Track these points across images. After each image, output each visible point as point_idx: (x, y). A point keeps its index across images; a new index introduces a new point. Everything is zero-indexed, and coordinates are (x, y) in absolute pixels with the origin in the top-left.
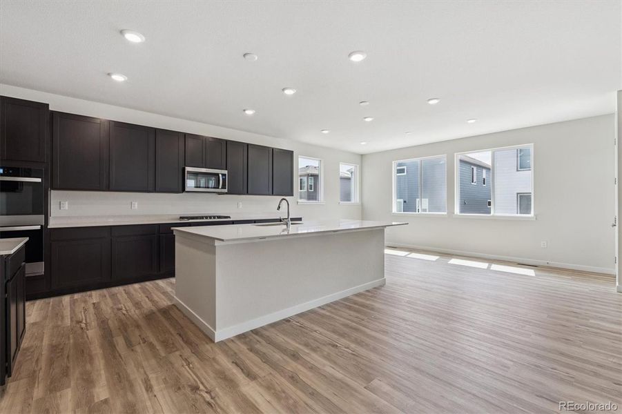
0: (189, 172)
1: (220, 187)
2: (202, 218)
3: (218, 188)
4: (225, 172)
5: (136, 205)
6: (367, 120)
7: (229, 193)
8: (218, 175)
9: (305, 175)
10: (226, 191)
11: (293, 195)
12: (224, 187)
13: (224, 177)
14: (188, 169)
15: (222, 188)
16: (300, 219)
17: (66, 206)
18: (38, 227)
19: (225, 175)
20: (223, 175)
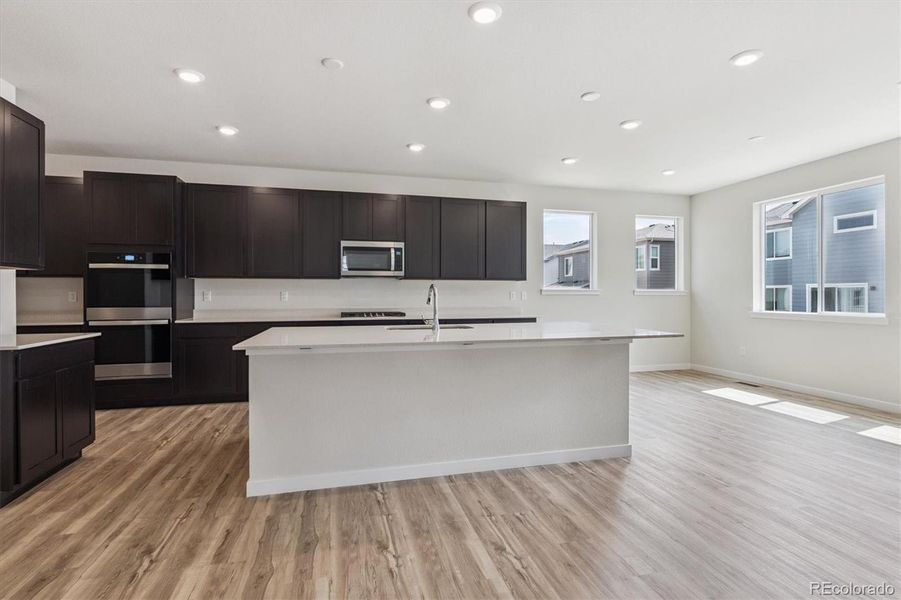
0: (345, 248)
1: (393, 268)
2: (361, 314)
3: (390, 270)
4: (401, 245)
5: (287, 296)
6: (627, 126)
7: (405, 277)
8: (389, 249)
9: (643, 242)
10: (402, 273)
11: (525, 279)
12: (398, 268)
13: (398, 253)
14: (344, 244)
15: (395, 270)
16: (533, 320)
17: (210, 297)
18: (166, 322)
19: (400, 250)
20: (396, 250)
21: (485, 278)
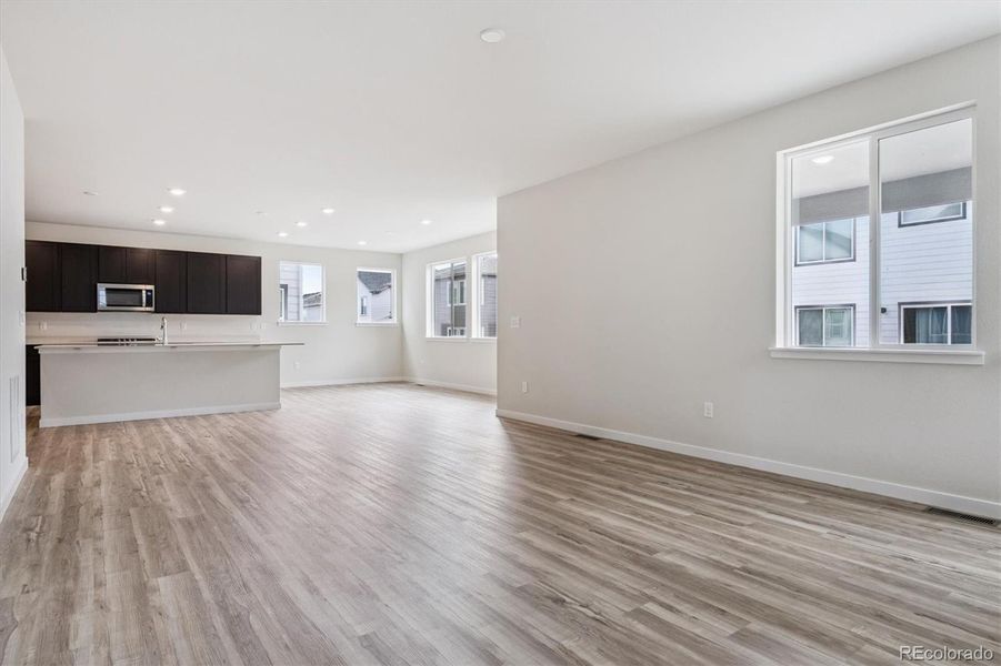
1: (144, 305)
3: (141, 306)
4: (151, 287)
7: (156, 312)
8: (140, 291)
10: (152, 309)
11: (260, 314)
12: (149, 305)
13: (149, 294)
14: (101, 285)
15: (147, 306)
19: (151, 291)
20: (147, 291)
21: (226, 313)
